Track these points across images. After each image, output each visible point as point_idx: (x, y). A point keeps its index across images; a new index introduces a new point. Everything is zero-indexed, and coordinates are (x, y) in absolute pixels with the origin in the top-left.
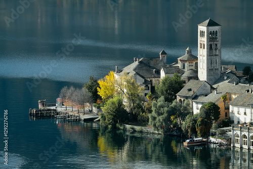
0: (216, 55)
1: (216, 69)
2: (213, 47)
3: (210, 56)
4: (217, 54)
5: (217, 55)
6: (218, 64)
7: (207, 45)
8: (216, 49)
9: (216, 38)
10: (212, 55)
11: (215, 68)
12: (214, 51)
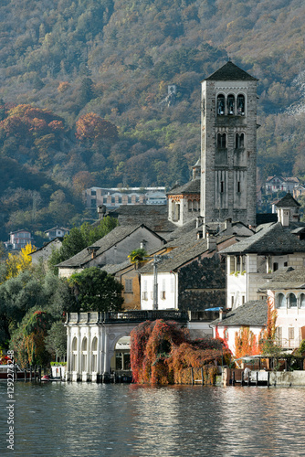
0: (238, 169)
1: (237, 211)
2: (230, 143)
3: (216, 168)
4: (242, 165)
5: (244, 169)
6: (244, 195)
7: (208, 135)
8: (238, 150)
9: (240, 117)
10: (226, 169)
11: (235, 206)
12: (231, 155)
